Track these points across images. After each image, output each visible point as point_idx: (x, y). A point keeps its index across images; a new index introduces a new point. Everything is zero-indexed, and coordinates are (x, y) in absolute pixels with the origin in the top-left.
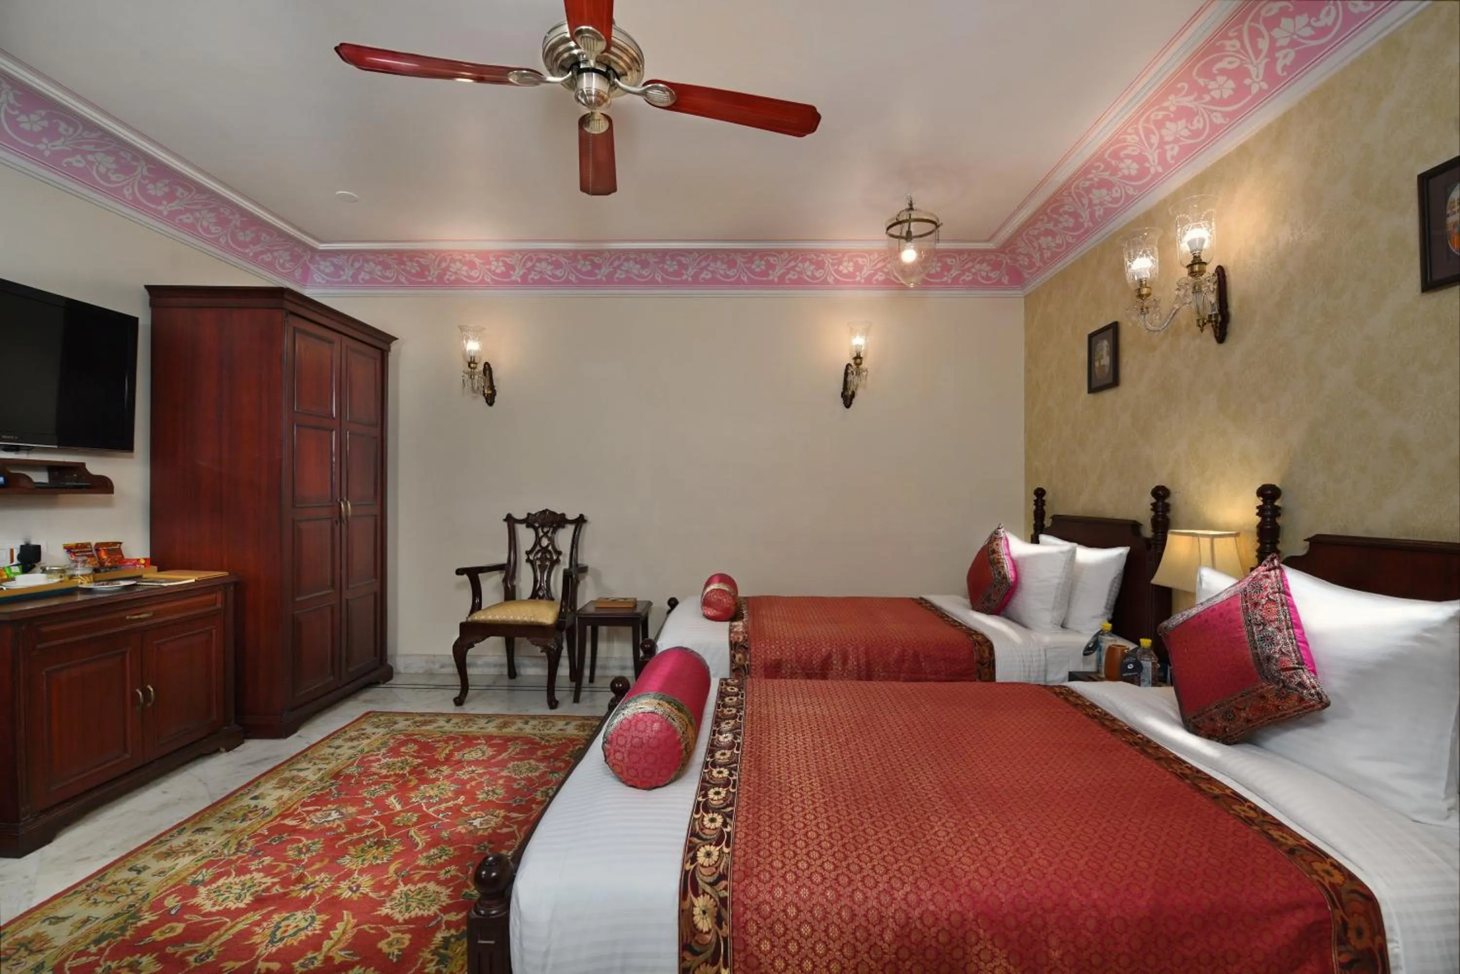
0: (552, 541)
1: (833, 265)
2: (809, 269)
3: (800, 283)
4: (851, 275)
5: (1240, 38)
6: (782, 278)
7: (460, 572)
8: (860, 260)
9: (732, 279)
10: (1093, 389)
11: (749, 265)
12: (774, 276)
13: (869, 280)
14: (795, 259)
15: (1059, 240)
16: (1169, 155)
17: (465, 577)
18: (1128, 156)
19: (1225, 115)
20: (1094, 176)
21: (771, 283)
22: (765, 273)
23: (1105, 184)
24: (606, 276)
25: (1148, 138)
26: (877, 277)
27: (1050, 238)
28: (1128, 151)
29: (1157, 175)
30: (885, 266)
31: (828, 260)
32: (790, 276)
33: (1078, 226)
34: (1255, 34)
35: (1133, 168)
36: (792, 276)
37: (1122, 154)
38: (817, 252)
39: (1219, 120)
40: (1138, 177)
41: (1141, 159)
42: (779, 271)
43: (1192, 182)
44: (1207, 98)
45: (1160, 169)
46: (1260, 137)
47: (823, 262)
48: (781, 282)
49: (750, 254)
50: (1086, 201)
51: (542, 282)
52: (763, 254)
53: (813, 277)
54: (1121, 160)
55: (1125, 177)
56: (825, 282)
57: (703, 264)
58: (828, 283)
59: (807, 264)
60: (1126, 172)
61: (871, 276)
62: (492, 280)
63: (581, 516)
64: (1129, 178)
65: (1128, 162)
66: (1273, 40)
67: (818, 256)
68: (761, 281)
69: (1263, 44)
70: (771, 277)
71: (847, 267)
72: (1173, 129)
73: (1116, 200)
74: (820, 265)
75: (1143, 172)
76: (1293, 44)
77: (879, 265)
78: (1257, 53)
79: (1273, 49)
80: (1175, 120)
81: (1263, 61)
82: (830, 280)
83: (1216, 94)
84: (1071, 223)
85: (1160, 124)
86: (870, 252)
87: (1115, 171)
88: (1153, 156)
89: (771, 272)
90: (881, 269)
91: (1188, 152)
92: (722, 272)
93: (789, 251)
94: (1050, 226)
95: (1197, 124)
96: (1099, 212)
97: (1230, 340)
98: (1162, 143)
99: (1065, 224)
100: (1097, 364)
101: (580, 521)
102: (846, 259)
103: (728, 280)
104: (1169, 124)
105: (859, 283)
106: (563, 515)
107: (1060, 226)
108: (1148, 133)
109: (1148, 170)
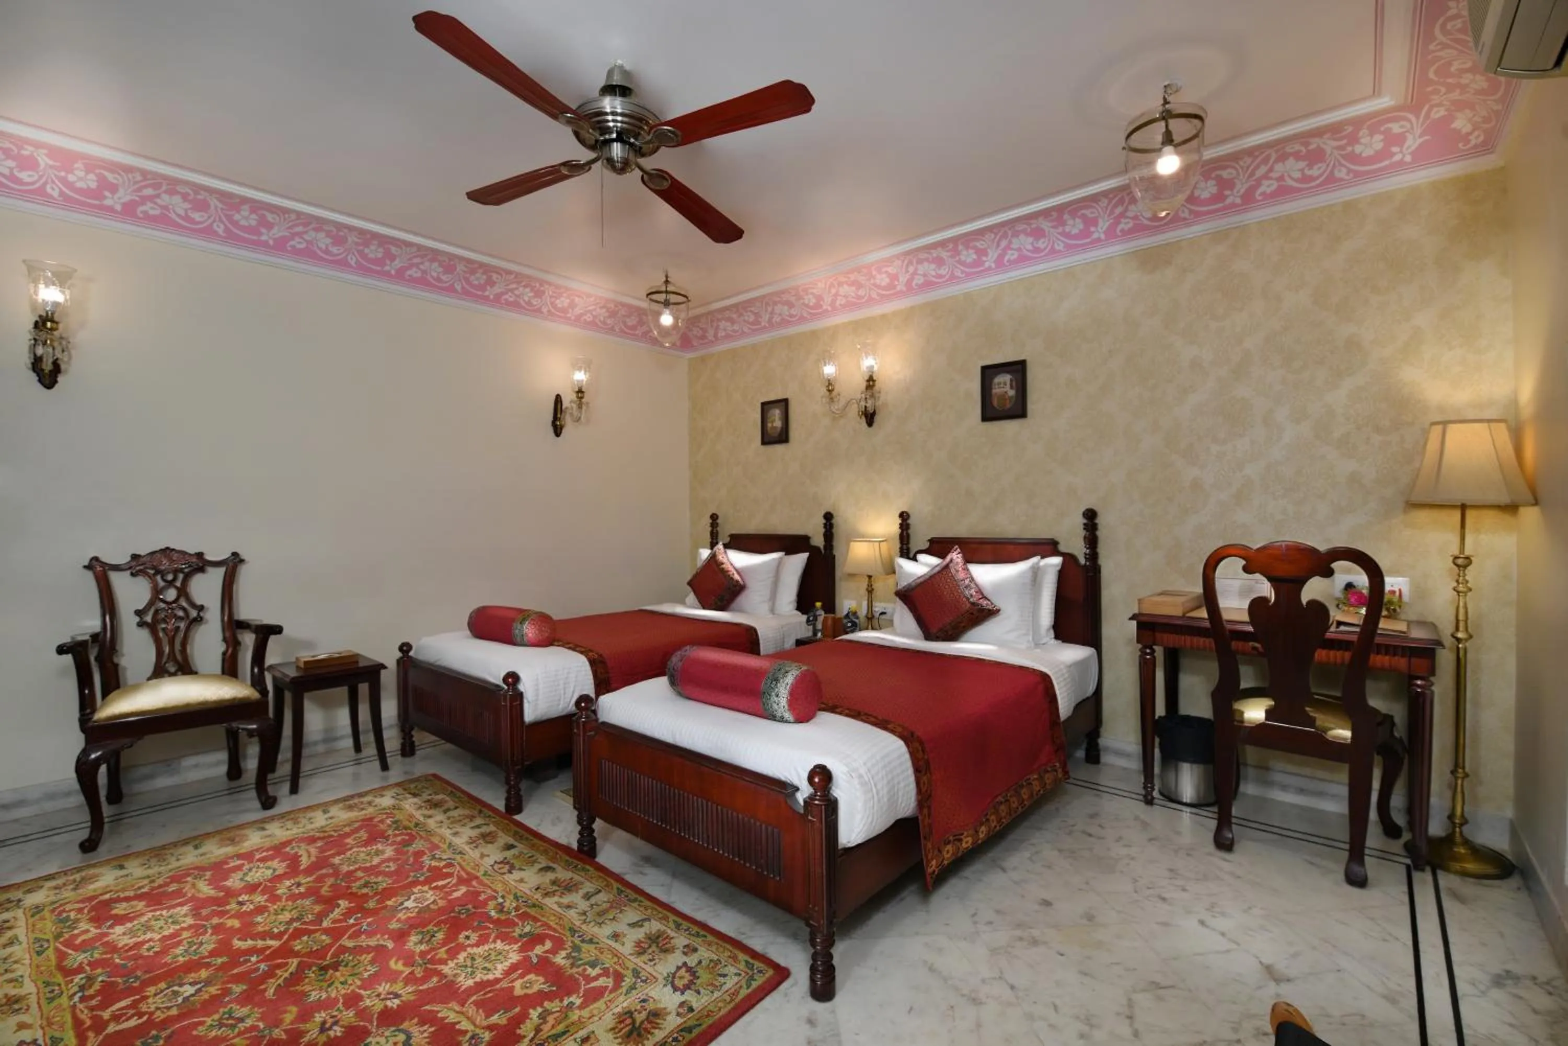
0: (183, 592)
1: (551, 297)
2: (528, 294)
3: (515, 306)
4: (564, 310)
5: (903, 261)
6: (498, 298)
7: (61, 650)
8: (577, 299)
9: (444, 285)
10: (765, 442)
11: (468, 275)
12: (490, 292)
13: (578, 318)
14: (519, 283)
15: (736, 327)
16: (838, 303)
17: (68, 659)
18: (812, 293)
19: (878, 294)
20: (785, 297)
21: (486, 298)
22: (482, 288)
23: (791, 305)
24: (275, 240)
25: (830, 287)
26: (586, 317)
27: (729, 324)
28: (815, 291)
29: (827, 311)
30: (595, 310)
31: (549, 291)
32: (506, 297)
33: (756, 322)
34: (910, 263)
35: (813, 301)
36: (510, 297)
37: (810, 291)
38: (542, 282)
39: (874, 295)
40: (812, 308)
41: (819, 298)
42: (497, 289)
43: (850, 323)
44: (872, 281)
45: (829, 309)
46: (895, 314)
47: (544, 292)
48: (497, 300)
49: (476, 266)
50: (770, 309)
51: (163, 220)
52: (486, 269)
53: (529, 303)
54: (807, 294)
55: (804, 304)
56: (539, 311)
57: (416, 260)
58: (542, 313)
59: (528, 290)
60: (806, 302)
61: (581, 315)
62: (62, 193)
63: (235, 554)
64: (807, 306)
65: (811, 296)
66: (916, 270)
67: (541, 285)
68: (474, 294)
69: (911, 269)
70: (487, 293)
71: (563, 302)
72: (845, 290)
73: (791, 316)
74: (539, 294)
75: (818, 306)
76: (925, 275)
77: (591, 308)
78: (907, 272)
79: (915, 273)
80: (849, 285)
81: (908, 276)
82: (545, 310)
83: (878, 282)
84: (752, 318)
85: (840, 284)
86: (589, 296)
87: (799, 298)
88: (828, 299)
89: (488, 288)
90: (590, 311)
91: (851, 306)
92: (435, 274)
93: (517, 274)
94: (734, 316)
95: (861, 292)
96: (776, 319)
97: (875, 425)
98: (836, 295)
99: (746, 318)
100: (769, 425)
101: (234, 563)
102: (565, 295)
103: (440, 285)
104: (845, 286)
105: (569, 319)
106: (200, 555)
107: (742, 318)
108: (832, 285)
109: (821, 306)
